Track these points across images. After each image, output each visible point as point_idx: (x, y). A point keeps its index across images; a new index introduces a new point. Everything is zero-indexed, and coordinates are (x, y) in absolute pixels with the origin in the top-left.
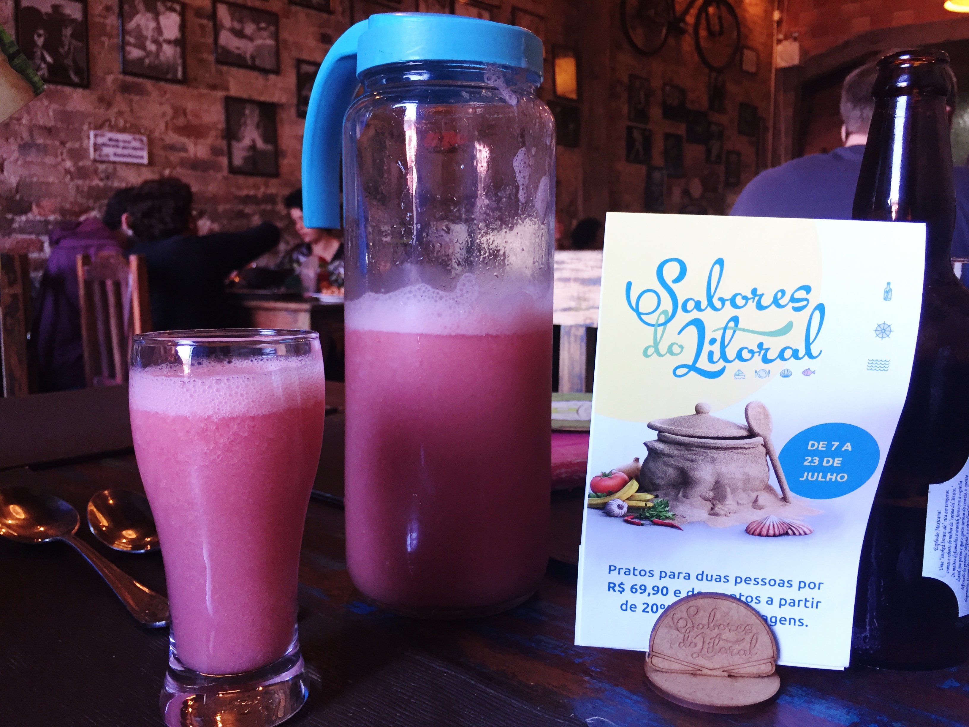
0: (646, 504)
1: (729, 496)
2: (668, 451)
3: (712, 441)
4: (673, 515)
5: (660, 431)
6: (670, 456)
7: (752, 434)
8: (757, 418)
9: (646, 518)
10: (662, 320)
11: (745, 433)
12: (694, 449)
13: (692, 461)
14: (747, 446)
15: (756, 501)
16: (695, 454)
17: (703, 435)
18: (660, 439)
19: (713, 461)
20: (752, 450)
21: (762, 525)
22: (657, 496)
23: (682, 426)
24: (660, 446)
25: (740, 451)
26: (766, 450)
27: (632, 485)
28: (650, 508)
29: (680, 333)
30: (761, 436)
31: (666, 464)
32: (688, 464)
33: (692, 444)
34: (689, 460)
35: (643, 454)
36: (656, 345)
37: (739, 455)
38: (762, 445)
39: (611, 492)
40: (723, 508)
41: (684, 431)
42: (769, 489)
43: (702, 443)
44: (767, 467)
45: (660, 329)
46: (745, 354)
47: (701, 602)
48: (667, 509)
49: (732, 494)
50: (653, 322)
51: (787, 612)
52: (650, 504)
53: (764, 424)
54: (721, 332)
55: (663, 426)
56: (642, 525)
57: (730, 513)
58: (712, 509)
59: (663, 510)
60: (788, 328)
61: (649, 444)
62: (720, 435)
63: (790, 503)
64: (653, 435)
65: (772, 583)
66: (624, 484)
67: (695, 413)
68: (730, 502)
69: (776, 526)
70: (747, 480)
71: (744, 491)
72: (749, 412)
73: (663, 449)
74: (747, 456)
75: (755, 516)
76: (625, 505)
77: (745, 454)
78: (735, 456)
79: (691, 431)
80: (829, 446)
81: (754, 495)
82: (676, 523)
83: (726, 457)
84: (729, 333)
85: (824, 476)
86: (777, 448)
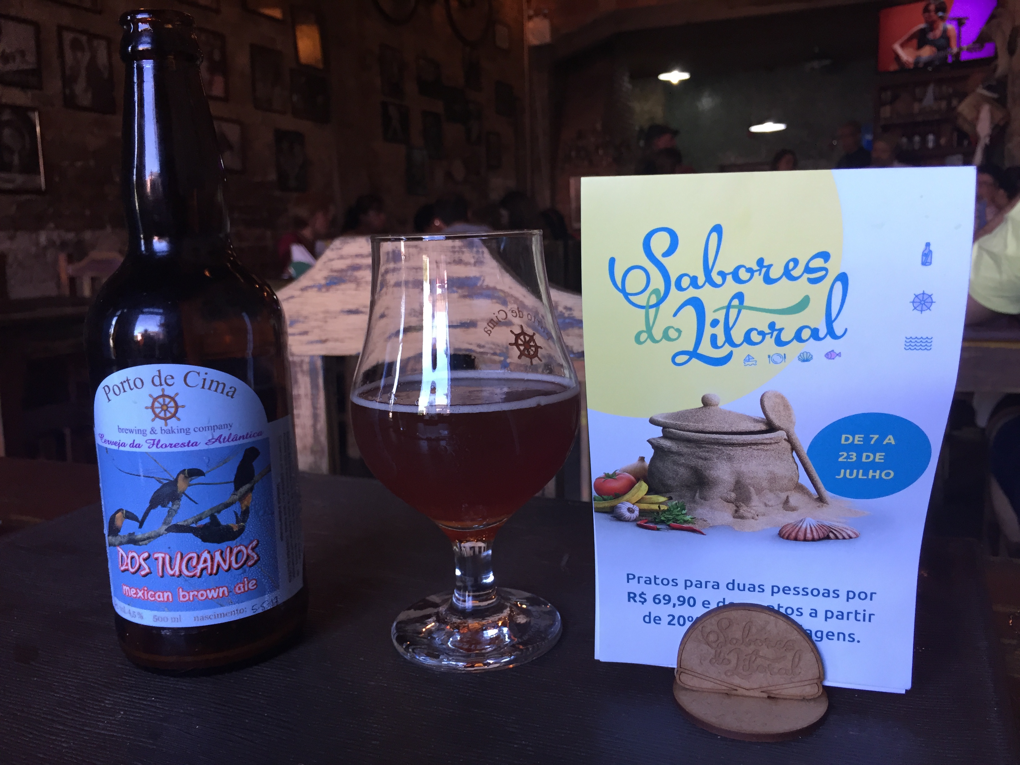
0: (659, 507)
1: (755, 497)
2: (677, 448)
3: (726, 437)
4: (692, 518)
5: (665, 427)
6: (679, 454)
7: (771, 428)
8: (776, 410)
9: (662, 522)
10: (653, 300)
11: (763, 427)
12: (706, 446)
13: (706, 459)
14: (768, 441)
15: (787, 501)
16: (708, 452)
17: (714, 430)
18: (666, 436)
19: (730, 459)
20: (774, 446)
21: (797, 528)
22: (670, 498)
23: (689, 421)
24: (667, 443)
25: (760, 447)
26: (791, 445)
27: (641, 486)
28: (664, 511)
29: (675, 315)
30: (782, 429)
31: (675, 463)
32: (701, 462)
33: (703, 441)
34: (702, 459)
35: (649, 453)
36: (649, 329)
37: (759, 451)
38: (785, 439)
39: (619, 494)
40: (749, 510)
41: (692, 425)
42: (800, 488)
43: (714, 439)
44: (795, 464)
45: (652, 311)
46: (755, 337)
47: (734, 614)
48: (684, 512)
49: (757, 495)
50: (644, 304)
51: (834, 625)
52: (663, 507)
53: (785, 417)
54: (724, 311)
55: (667, 421)
56: (658, 529)
57: (757, 515)
58: (736, 511)
59: (680, 513)
60: (804, 303)
61: (653, 441)
62: (734, 429)
63: (827, 504)
64: (658, 432)
65: (816, 592)
66: (631, 486)
67: (702, 405)
68: (756, 503)
69: (813, 529)
70: (773, 479)
71: (771, 491)
72: (766, 404)
73: (671, 447)
74: (769, 453)
75: (789, 518)
76: (636, 508)
77: (767, 450)
78: (755, 453)
79: (700, 426)
80: (867, 439)
81: (783, 496)
82: (696, 527)
83: (745, 454)
84: (733, 313)
85: (866, 473)
86: (804, 444)
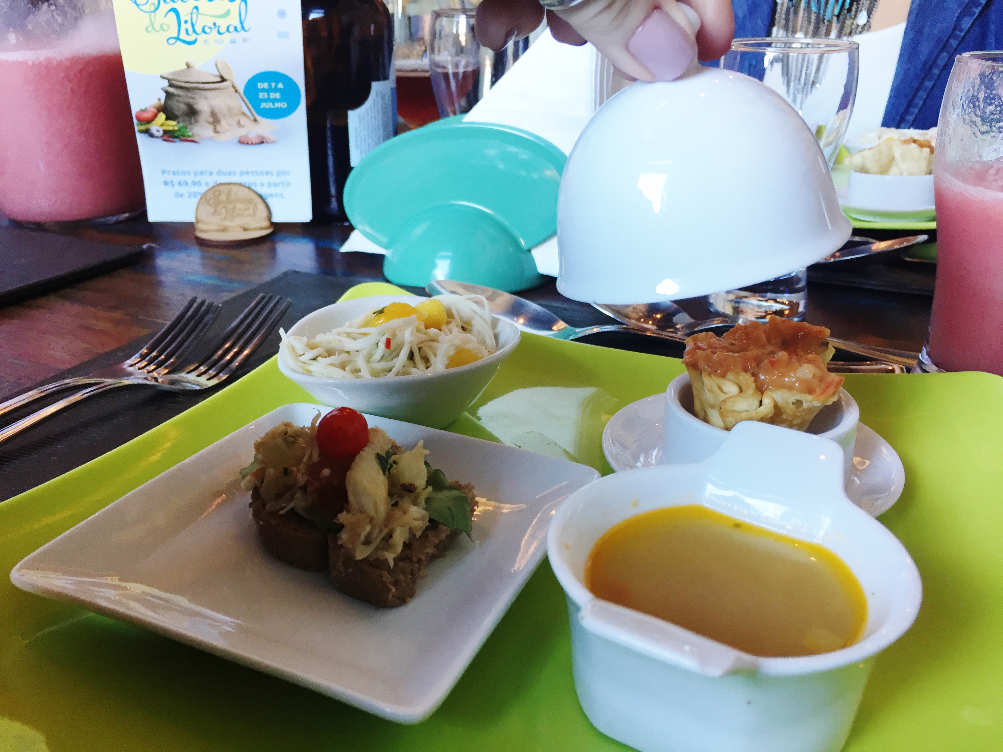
0: (173, 128)
2: (177, 92)
3: (202, 85)
4: (192, 134)
5: (169, 80)
6: (178, 96)
7: (223, 80)
8: (224, 70)
9: (176, 137)
10: (153, 9)
11: (219, 79)
12: (193, 90)
13: (193, 98)
14: (223, 87)
15: (239, 122)
16: (194, 94)
17: (196, 81)
18: (171, 85)
19: (206, 98)
20: (226, 90)
21: (247, 138)
22: (178, 123)
23: (182, 76)
24: (171, 90)
25: (219, 90)
26: (235, 90)
27: (161, 116)
28: (176, 130)
29: (165, 16)
30: (229, 80)
31: (178, 101)
32: (191, 100)
33: (190, 88)
34: (191, 98)
35: (163, 96)
36: (152, 25)
38: (231, 86)
39: (150, 121)
40: (221, 128)
41: (183, 79)
42: (244, 114)
43: (196, 86)
44: (239, 100)
45: (153, 14)
46: (207, 30)
47: (221, 188)
48: (187, 130)
49: (223, 119)
50: (147, 10)
51: (273, 190)
52: (176, 128)
53: (229, 73)
54: (190, 16)
55: (169, 77)
56: (175, 142)
57: (226, 131)
58: (215, 129)
59: (185, 131)
60: (228, 13)
61: (164, 89)
62: (205, 81)
63: (259, 123)
64: (165, 83)
65: (261, 173)
66: (155, 116)
67: (186, 67)
68: (223, 122)
69: (255, 137)
70: (230, 109)
71: (230, 117)
72: (219, 67)
73: (174, 91)
75: (242, 132)
76: (161, 129)
77: (223, 93)
78: (218, 94)
79: (187, 80)
80: (270, 86)
81: (237, 118)
82: (195, 139)
83: (213, 95)
84: (194, 17)
85: (274, 105)
86: (241, 89)
